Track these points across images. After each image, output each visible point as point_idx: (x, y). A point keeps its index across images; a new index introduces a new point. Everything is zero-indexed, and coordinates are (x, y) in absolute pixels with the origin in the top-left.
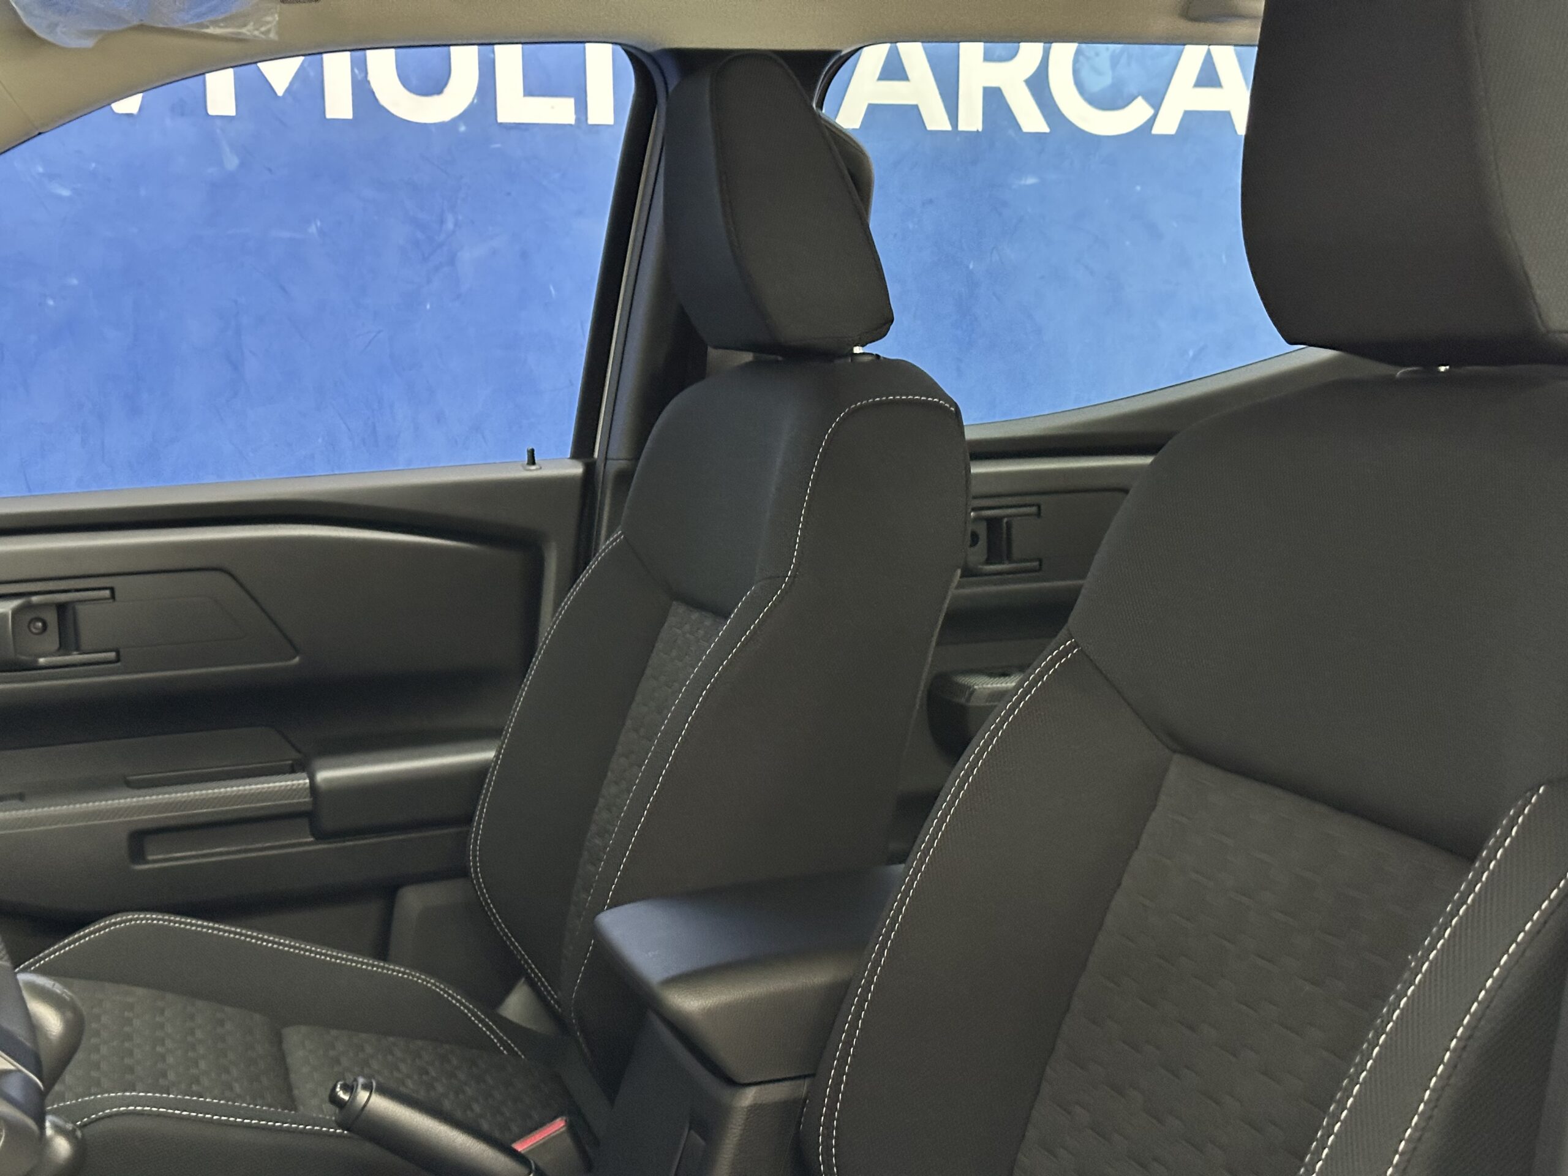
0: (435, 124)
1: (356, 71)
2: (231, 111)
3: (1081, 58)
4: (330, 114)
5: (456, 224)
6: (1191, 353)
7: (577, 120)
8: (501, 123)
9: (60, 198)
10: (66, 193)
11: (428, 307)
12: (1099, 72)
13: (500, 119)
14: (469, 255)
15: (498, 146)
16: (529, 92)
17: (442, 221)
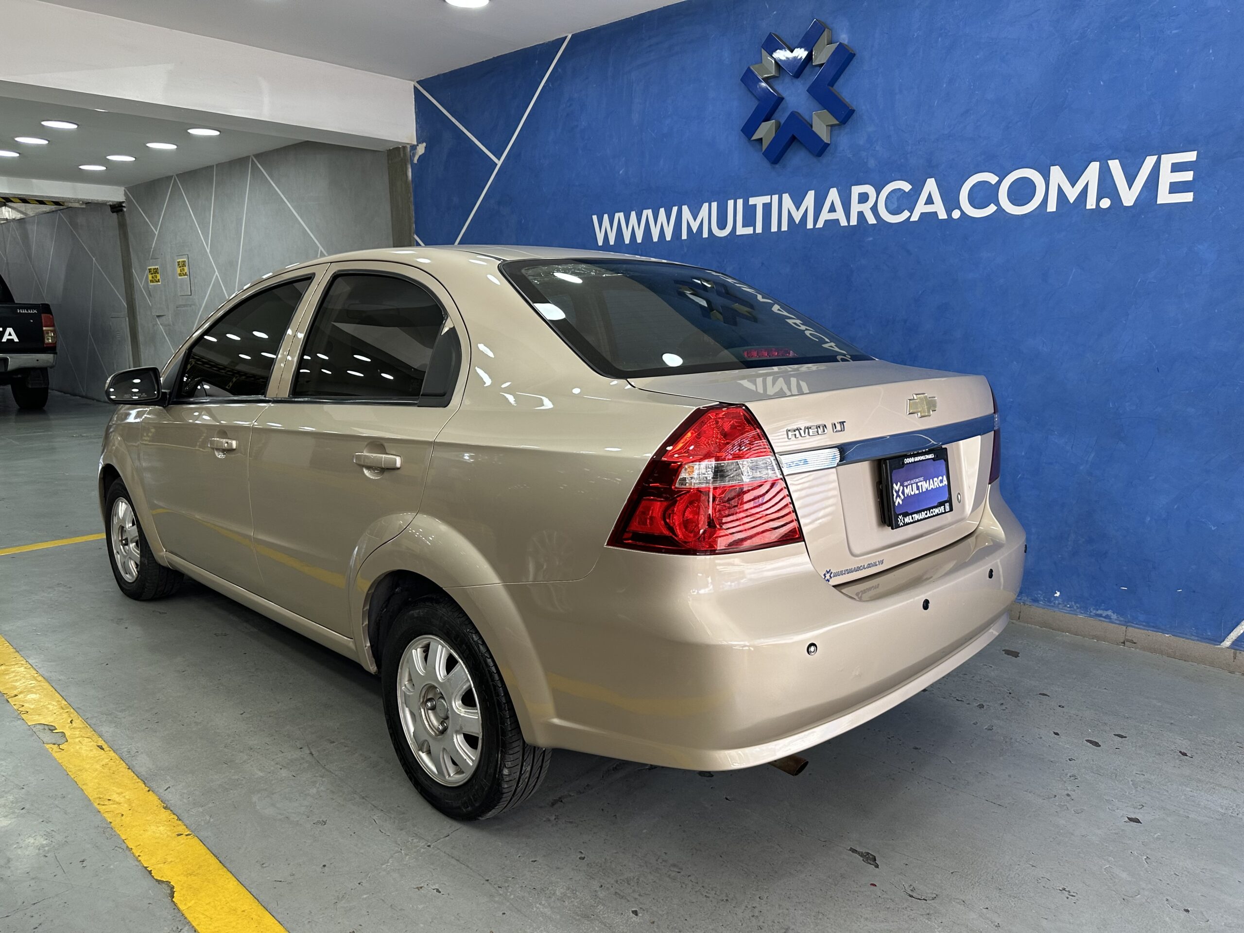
6: (920, 292)
15: (737, 241)
17: (724, 261)
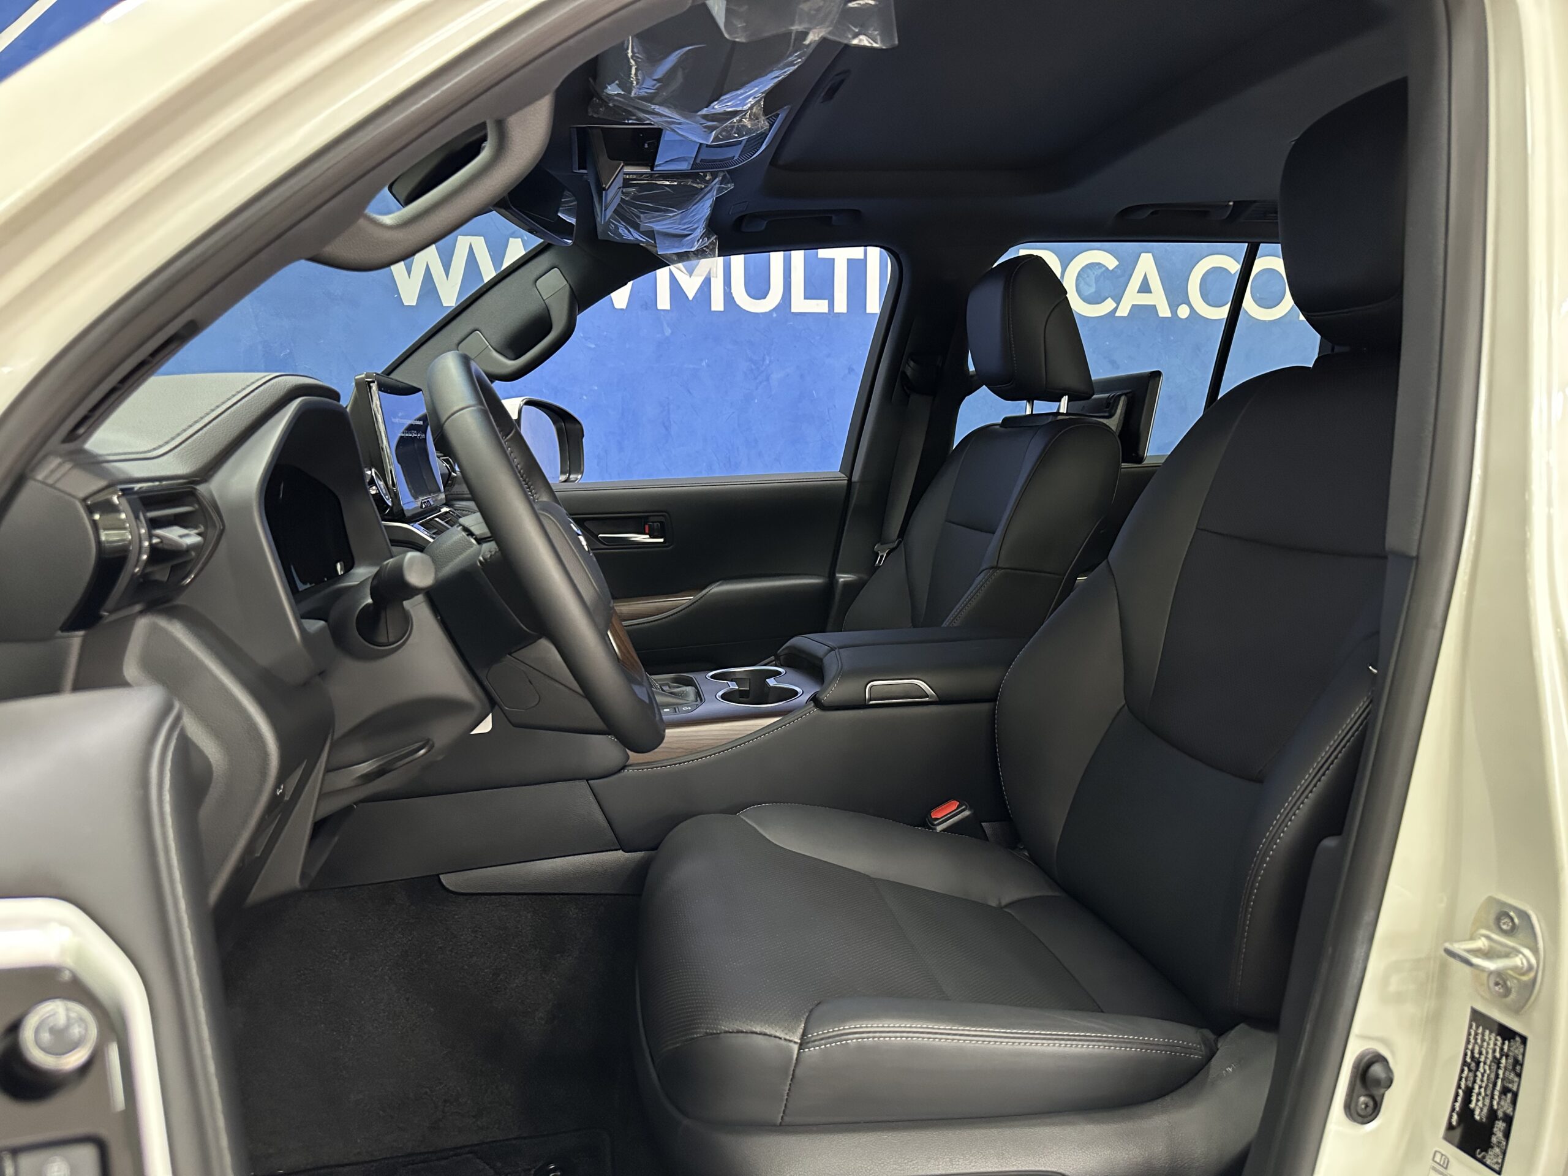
0: (761, 313)
1: (726, 288)
2: (668, 307)
3: (1080, 279)
4: (713, 308)
5: (770, 361)
7: (829, 310)
8: (793, 313)
9: (590, 348)
10: (593, 346)
11: (756, 401)
12: (1089, 286)
13: (793, 310)
14: (776, 376)
15: (791, 323)
16: (806, 298)
